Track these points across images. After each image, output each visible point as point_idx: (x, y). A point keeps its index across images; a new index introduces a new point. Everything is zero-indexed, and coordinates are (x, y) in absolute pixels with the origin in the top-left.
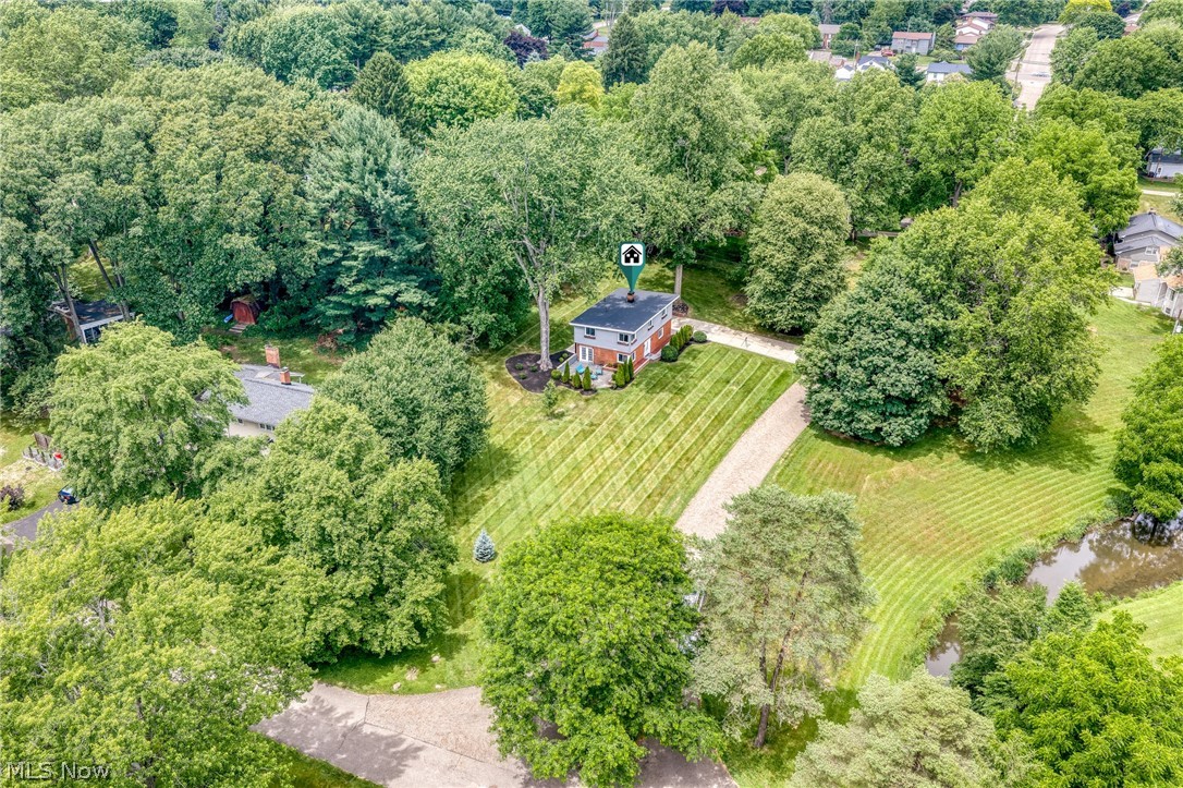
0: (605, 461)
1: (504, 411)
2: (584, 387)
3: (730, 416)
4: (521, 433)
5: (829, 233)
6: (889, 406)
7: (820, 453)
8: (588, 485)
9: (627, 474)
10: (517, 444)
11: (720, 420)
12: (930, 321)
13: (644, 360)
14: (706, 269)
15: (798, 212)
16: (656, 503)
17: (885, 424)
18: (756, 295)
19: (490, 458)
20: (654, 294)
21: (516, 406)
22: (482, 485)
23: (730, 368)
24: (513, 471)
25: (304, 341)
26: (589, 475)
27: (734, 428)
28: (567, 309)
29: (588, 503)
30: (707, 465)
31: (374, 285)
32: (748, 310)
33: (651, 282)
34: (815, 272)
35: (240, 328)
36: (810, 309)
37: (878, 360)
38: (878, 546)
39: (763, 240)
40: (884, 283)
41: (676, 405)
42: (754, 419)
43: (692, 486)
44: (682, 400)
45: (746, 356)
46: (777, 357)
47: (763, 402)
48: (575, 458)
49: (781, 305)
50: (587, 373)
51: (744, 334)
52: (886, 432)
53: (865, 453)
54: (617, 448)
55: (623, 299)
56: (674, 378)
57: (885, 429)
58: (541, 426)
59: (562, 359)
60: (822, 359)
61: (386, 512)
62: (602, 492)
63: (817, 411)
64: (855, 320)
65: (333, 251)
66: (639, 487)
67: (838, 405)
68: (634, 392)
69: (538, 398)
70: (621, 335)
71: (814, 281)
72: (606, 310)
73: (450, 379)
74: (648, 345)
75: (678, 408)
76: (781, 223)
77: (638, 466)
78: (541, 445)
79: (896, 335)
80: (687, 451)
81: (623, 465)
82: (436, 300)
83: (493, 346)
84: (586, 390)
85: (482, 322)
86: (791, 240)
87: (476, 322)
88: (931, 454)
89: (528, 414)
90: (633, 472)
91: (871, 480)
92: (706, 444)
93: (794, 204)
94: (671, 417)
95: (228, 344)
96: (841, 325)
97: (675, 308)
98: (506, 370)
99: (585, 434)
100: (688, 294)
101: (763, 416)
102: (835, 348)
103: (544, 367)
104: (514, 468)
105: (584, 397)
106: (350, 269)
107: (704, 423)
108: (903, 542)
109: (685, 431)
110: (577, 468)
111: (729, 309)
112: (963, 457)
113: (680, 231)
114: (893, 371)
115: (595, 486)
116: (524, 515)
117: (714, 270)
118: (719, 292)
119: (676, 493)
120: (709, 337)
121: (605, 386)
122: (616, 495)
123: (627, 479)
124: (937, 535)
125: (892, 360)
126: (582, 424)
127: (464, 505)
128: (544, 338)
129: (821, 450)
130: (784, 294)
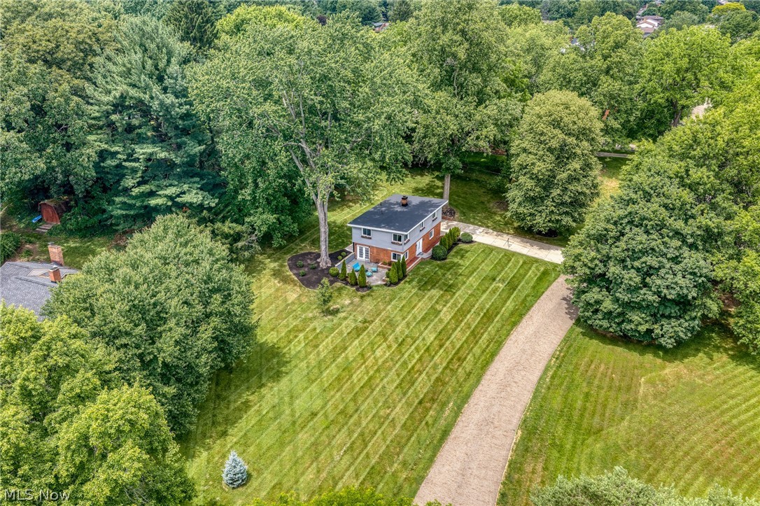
0: (377, 361)
1: (281, 308)
2: (360, 285)
3: (498, 313)
4: (297, 330)
5: (585, 144)
6: (662, 308)
7: (590, 353)
8: (357, 389)
9: (398, 375)
10: (290, 342)
11: (488, 317)
12: (703, 221)
13: (416, 258)
14: (470, 180)
15: (556, 124)
16: (428, 410)
17: (656, 326)
18: (517, 201)
19: (261, 358)
20: (426, 199)
21: (293, 303)
22: (248, 388)
23: (495, 266)
24: (282, 372)
25: (102, 240)
26: (359, 376)
27: (503, 325)
28: (349, 213)
29: (356, 411)
30: (479, 365)
31: (158, 186)
32: (509, 214)
33: (422, 190)
34: (572, 179)
35: (45, 228)
36: (567, 213)
37: (651, 261)
38: (669, 464)
39: (525, 150)
40: (655, 184)
41: (447, 302)
42: (521, 316)
43: (465, 389)
44: (452, 298)
45: (509, 255)
46: (536, 256)
47: (528, 299)
48: (347, 358)
49: (540, 209)
50: (363, 271)
51: (505, 236)
52: (657, 335)
53: (635, 353)
54: (389, 347)
55: (397, 203)
56: (444, 275)
57: (656, 331)
58: (315, 324)
59: (340, 257)
60: (593, 259)
61: (78, 460)
62: (371, 397)
63: (586, 310)
64: (626, 220)
65: (118, 153)
66: (411, 391)
67: (608, 305)
68: (407, 289)
69: (314, 294)
70: (395, 236)
71: (571, 187)
72: (382, 213)
73: (209, 279)
74: (420, 244)
75: (448, 305)
76: (541, 135)
77: (410, 366)
78: (314, 343)
79: (671, 234)
80: (459, 350)
81: (395, 365)
82: (217, 200)
83: (275, 245)
84: (361, 287)
85: (264, 222)
86: (550, 150)
87: (259, 222)
88: (700, 354)
89: (304, 311)
90: (404, 373)
91: (646, 383)
92: (477, 342)
93: (553, 117)
94: (442, 314)
95: (30, 242)
96: (610, 226)
97: (444, 213)
98: (287, 268)
99: (358, 331)
100: (455, 201)
101: (530, 312)
102: (605, 249)
103: (323, 265)
104: (283, 369)
105: (359, 293)
106: (134, 171)
107: (474, 320)
108: (695, 460)
109: (455, 329)
110: (347, 369)
111: (491, 214)
112: (733, 357)
113: (449, 142)
114: (667, 273)
115: (365, 389)
116: (287, 425)
117: (477, 181)
118: (482, 199)
119: (449, 398)
120: (475, 238)
121: (379, 283)
122: (386, 402)
123: (398, 381)
124: (731, 450)
125: (665, 261)
126: (355, 321)
127: (226, 412)
128: (322, 238)
129: (591, 349)
130: (542, 199)
